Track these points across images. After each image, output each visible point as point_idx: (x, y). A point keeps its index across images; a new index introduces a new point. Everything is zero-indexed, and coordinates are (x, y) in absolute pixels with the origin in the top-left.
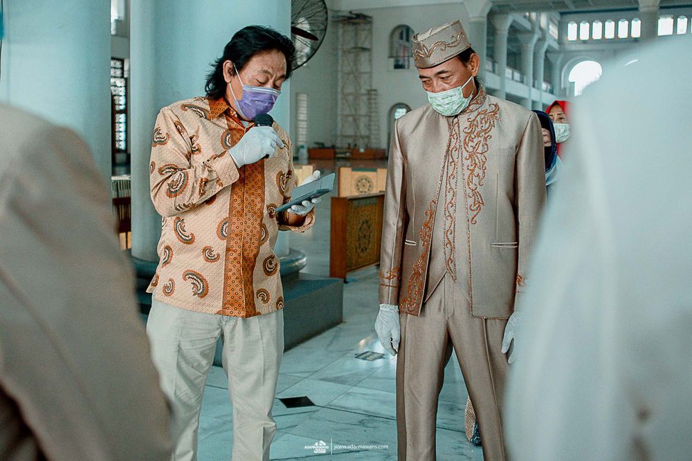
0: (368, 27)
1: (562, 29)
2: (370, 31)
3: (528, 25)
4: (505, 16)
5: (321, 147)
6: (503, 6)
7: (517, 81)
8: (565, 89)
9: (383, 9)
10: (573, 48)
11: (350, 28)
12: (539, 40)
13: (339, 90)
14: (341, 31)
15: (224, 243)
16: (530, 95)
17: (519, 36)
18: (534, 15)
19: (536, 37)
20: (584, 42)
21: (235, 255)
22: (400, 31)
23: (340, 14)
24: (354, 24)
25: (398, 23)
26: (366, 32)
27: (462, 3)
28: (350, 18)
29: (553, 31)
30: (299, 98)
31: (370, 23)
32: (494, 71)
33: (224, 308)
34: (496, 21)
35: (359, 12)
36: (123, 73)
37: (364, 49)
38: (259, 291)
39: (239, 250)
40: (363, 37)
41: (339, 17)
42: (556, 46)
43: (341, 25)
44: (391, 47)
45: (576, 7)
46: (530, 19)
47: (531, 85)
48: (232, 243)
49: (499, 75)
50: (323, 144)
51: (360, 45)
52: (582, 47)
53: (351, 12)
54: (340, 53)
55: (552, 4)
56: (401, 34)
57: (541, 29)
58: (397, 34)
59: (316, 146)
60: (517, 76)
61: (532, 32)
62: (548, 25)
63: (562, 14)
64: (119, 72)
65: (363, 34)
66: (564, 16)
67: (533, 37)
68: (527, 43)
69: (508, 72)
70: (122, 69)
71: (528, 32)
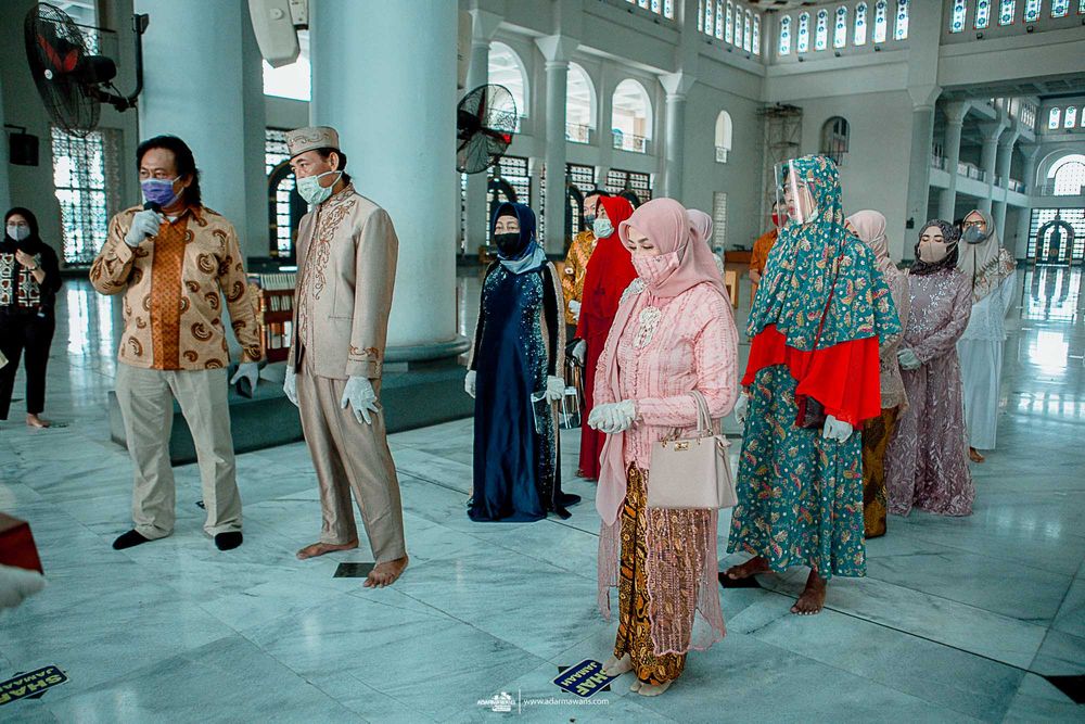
0: (798, 119)
1: (1041, 117)
2: (800, 124)
3: (992, 114)
4: (960, 103)
5: (741, 249)
6: (958, 92)
7: (973, 178)
8: (1040, 187)
9: (818, 98)
10: (1054, 138)
11: (776, 121)
12: (1006, 130)
13: (764, 189)
14: (767, 124)
15: (148, 313)
16: (990, 196)
17: (982, 127)
18: (1000, 101)
19: (1002, 127)
20: (1069, 131)
21: (157, 322)
22: (834, 123)
23: (767, 106)
24: (781, 116)
25: (833, 115)
26: (794, 126)
27: (906, 90)
28: (776, 110)
29: (1029, 119)
30: (717, 197)
31: (800, 115)
32: (943, 168)
33: (154, 363)
34: (949, 110)
35: (787, 103)
36: (527, 173)
37: (791, 144)
38: (186, 353)
39: (160, 319)
40: (791, 131)
41: (765, 109)
42: (1031, 137)
43: (767, 118)
44: (823, 143)
45: (1050, 90)
46: (995, 107)
47: (993, 182)
48: (154, 313)
49: (948, 172)
50: (743, 247)
51: (788, 140)
52: (1065, 138)
53: (778, 104)
54: (766, 148)
55: (1017, 88)
56: (836, 128)
57: (1010, 117)
58: (831, 127)
59: (735, 249)
60: (974, 171)
61: (998, 121)
62: (1020, 112)
63: (1042, 98)
64: (523, 171)
65: (791, 128)
66: (1045, 101)
67: (998, 127)
68: (992, 133)
69: (962, 168)
70: (526, 168)
71: (994, 121)
